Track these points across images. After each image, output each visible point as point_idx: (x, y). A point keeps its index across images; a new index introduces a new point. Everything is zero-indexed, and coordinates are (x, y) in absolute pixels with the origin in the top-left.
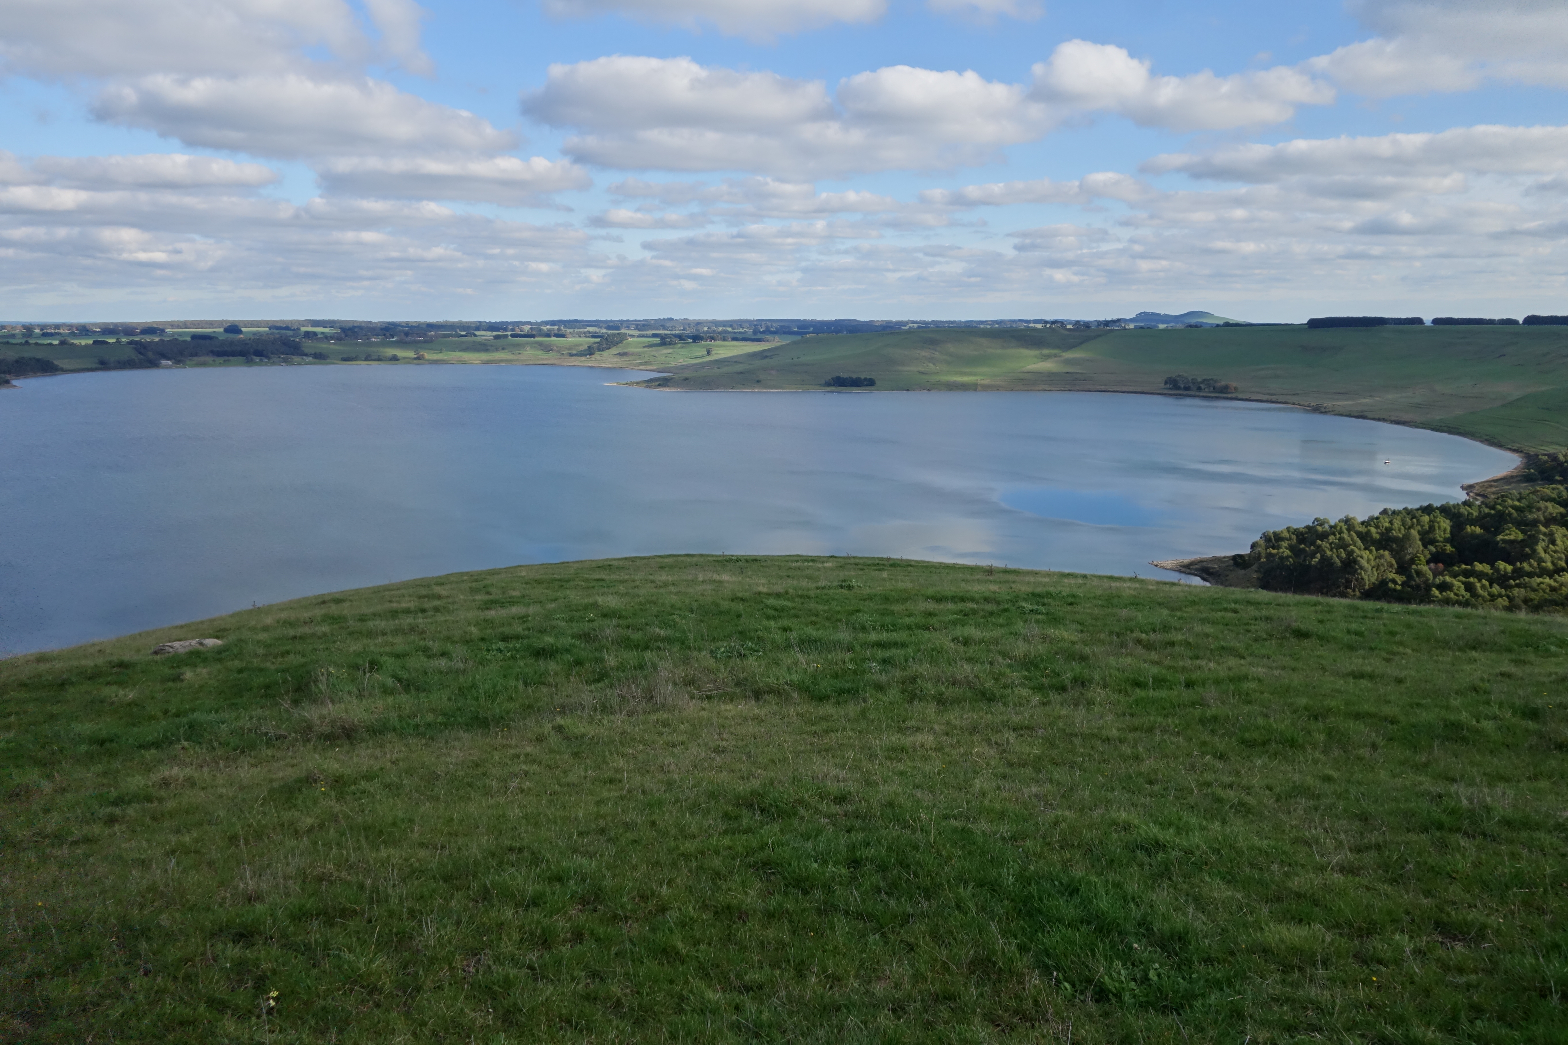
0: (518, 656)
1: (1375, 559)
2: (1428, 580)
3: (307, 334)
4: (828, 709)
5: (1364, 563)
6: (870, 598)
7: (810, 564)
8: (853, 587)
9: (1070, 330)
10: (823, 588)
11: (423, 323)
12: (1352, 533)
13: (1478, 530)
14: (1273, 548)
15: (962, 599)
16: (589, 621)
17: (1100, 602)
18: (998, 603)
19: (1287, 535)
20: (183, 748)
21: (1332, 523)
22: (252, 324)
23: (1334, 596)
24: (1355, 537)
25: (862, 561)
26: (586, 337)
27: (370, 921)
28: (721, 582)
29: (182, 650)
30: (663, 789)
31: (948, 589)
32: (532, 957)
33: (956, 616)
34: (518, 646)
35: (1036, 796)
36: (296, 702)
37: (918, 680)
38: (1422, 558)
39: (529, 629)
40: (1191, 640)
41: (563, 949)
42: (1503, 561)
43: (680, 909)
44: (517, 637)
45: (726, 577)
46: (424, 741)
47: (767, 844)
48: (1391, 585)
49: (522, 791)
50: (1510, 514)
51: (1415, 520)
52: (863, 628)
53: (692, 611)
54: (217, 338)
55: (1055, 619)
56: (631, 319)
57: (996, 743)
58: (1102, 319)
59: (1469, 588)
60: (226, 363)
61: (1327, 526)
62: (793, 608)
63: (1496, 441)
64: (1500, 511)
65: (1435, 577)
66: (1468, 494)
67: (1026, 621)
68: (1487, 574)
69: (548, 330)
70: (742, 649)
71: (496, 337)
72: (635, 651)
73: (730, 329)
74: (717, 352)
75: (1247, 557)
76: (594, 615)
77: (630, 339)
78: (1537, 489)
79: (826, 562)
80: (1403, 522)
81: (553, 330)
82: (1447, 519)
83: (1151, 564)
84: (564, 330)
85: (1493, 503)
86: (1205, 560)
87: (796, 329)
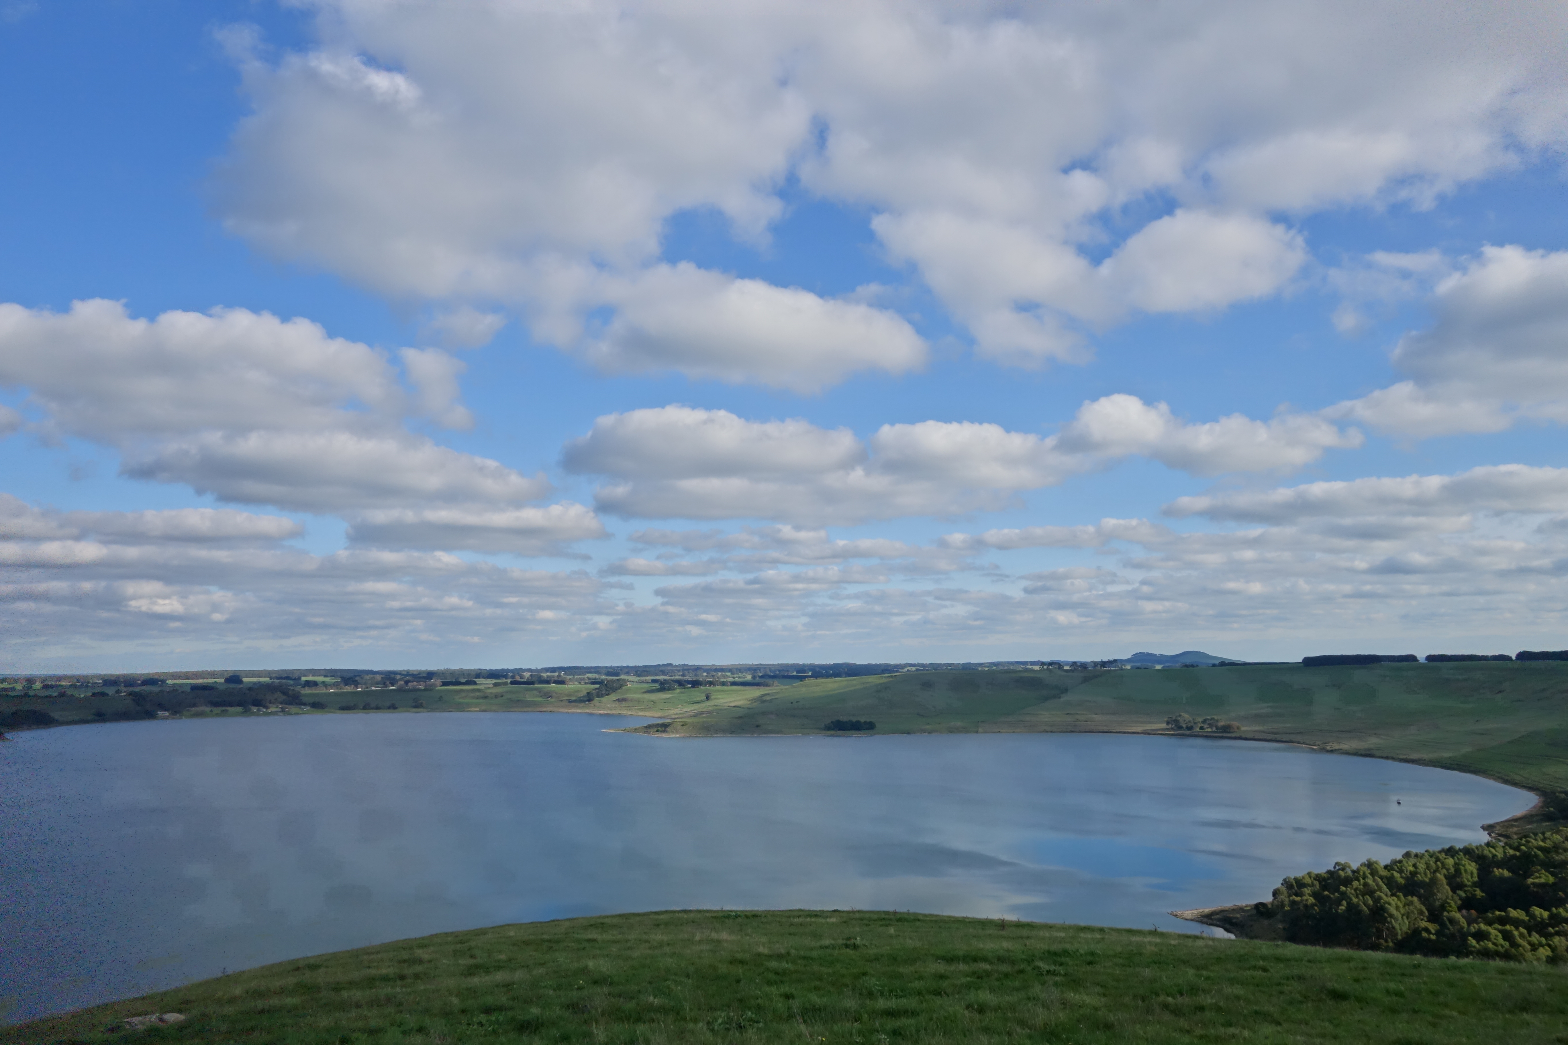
0: (500, 1031)
1: (1404, 906)
2: (1462, 928)
3: (308, 684)
5: (1393, 910)
6: (877, 959)
7: (813, 920)
8: (858, 946)
9: (1067, 671)
10: (827, 947)
11: (424, 672)
12: (1376, 877)
13: (1506, 873)
14: (1297, 895)
15: (975, 959)
16: (578, 989)
17: (1121, 961)
18: (1013, 963)
19: (1310, 882)
21: (1354, 867)
22: (253, 674)
23: (1366, 948)
24: (1381, 883)
25: (867, 915)
26: (586, 683)
28: (719, 941)
29: (140, 1028)
31: (961, 948)
33: (968, 979)
34: (501, 1018)
38: (1453, 904)
39: (513, 999)
40: (1221, 1004)
42: (1537, 907)
44: (500, 1009)
45: (724, 935)
48: (1424, 934)
50: (1536, 856)
51: (1438, 863)
52: (871, 995)
53: (688, 976)
54: (217, 688)
55: (1074, 981)
56: (631, 665)
58: (1098, 660)
59: (1507, 936)
60: (224, 713)
61: (1349, 873)
62: (796, 971)
64: (1525, 852)
65: (1469, 924)
66: (1489, 834)
67: (1043, 984)
68: (1523, 921)
69: (548, 677)
70: (741, 1020)
71: (496, 685)
72: (626, 1022)
73: (729, 674)
74: (716, 697)
75: (1270, 906)
76: (583, 981)
77: (629, 685)
78: (1561, 828)
79: (830, 917)
80: (1428, 867)
81: (553, 676)
82: (1472, 862)
83: (1171, 914)
84: (564, 676)
85: (1516, 844)
86: (1227, 909)
87: (795, 673)
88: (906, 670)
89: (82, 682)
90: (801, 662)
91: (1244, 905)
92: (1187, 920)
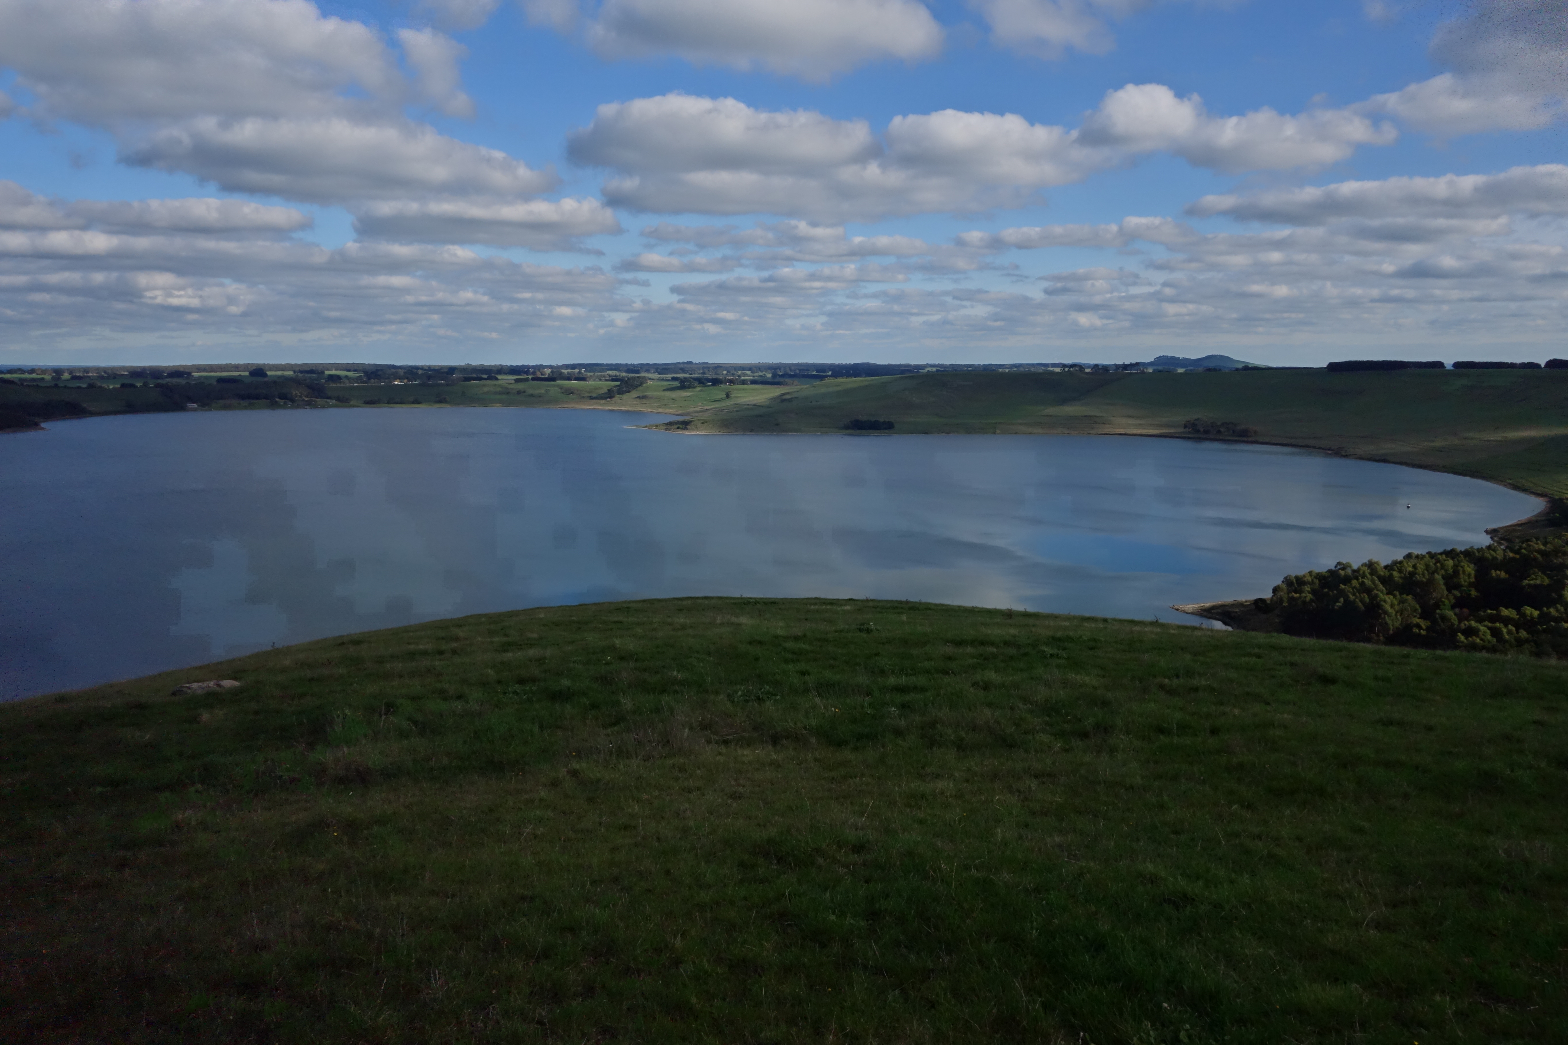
0: (534, 699)
1: (1399, 604)
2: (1453, 625)
3: (332, 378)
4: (848, 754)
5: (1387, 607)
6: (889, 641)
7: (828, 607)
8: (871, 630)
9: (1088, 374)
10: (841, 631)
11: (445, 367)
12: (1375, 577)
13: (1503, 575)
14: (1296, 592)
15: (982, 643)
16: (607, 664)
17: (1122, 647)
18: (1019, 647)
19: (1310, 579)
20: (197, 791)
21: (1355, 567)
22: (276, 367)
23: (1359, 641)
24: (1377, 582)
25: (880, 604)
26: (607, 380)
27: (377, 973)
28: (739, 625)
29: (199, 692)
30: (679, 836)
31: (969, 633)
32: (542, 1012)
33: (975, 660)
34: (534, 688)
35: (1060, 846)
36: (311, 745)
37: (938, 726)
38: (1447, 602)
39: (545, 672)
40: (1215, 685)
41: (574, 1004)
42: (1528, 606)
43: (694, 962)
44: (534, 680)
45: (743, 620)
46: (438, 786)
47: (784, 895)
48: (1416, 630)
49: (536, 837)
50: (1535, 559)
51: (1438, 565)
52: (882, 672)
53: (709, 654)
54: (242, 381)
55: (1076, 664)
56: (651, 362)
57: (1019, 791)
58: (1120, 363)
59: (1495, 633)
60: (252, 406)
61: (1349, 571)
62: (812, 651)
63: (1519, 485)
64: (1525, 555)
65: (1460, 622)
66: (1492, 538)
67: (1046, 665)
68: (1513, 619)
69: (568, 373)
70: (760, 692)
71: (517, 381)
72: (651, 694)
73: (749, 372)
74: (736, 395)
75: (1269, 602)
76: (611, 657)
77: (650, 383)
78: (1563, 533)
79: (845, 605)
80: (1427, 566)
81: (574, 373)
82: (1471, 563)
83: (1172, 608)
84: (585, 373)
85: (1517, 548)
86: (1227, 604)
87: (815, 373)
88: (926, 370)
89: (111, 374)
90: (821, 362)
91: (1244, 600)
92: (1187, 613)
